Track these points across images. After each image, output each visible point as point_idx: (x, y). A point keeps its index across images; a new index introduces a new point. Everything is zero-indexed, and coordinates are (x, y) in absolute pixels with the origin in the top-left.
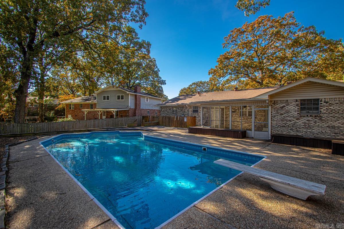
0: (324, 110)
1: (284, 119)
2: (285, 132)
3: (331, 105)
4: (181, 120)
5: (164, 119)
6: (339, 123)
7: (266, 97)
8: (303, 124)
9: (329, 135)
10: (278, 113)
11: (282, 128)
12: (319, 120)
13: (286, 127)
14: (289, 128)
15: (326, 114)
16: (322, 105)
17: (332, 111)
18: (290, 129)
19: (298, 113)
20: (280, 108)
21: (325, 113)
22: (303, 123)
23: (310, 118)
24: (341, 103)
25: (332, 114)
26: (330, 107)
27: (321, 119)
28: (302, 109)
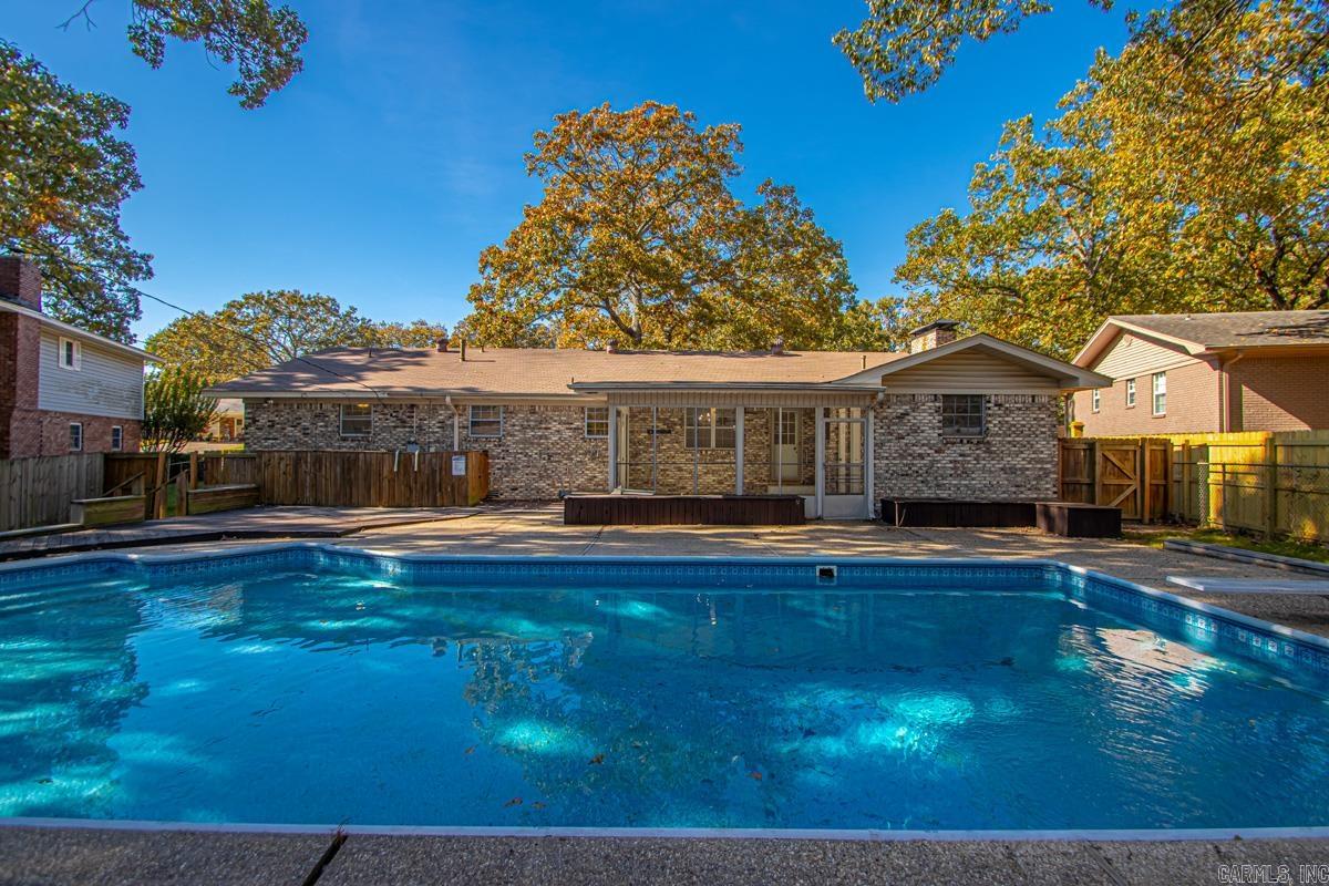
0: (995, 425)
1: (905, 451)
2: (910, 490)
3: (1008, 411)
4: (434, 472)
5: (306, 467)
6: (1024, 459)
7: (875, 382)
8: (951, 465)
9: (1004, 492)
10: (891, 435)
11: (901, 478)
12: (985, 452)
13: (911, 475)
14: (919, 478)
15: (1000, 435)
16: (990, 412)
17: (1009, 429)
18: (922, 482)
19: (939, 435)
20: (898, 417)
21: (997, 435)
22: (951, 462)
23: (966, 448)
24: (1027, 408)
25: (1010, 436)
26: (1006, 419)
27: (988, 451)
28: (947, 422)
